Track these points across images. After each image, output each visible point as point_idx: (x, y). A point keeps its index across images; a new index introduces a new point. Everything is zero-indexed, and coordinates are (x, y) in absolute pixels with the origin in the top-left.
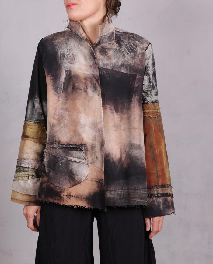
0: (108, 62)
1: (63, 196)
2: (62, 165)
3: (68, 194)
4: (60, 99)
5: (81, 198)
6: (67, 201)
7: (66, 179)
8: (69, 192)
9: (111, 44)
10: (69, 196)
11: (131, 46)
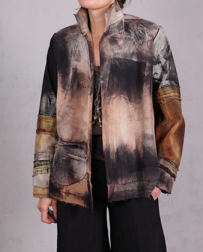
0: (119, 51)
1: (62, 193)
2: (62, 162)
3: (66, 191)
4: (67, 96)
5: (79, 197)
6: (66, 198)
7: (65, 176)
8: (68, 189)
9: (120, 33)
10: (68, 193)
11: (140, 33)
